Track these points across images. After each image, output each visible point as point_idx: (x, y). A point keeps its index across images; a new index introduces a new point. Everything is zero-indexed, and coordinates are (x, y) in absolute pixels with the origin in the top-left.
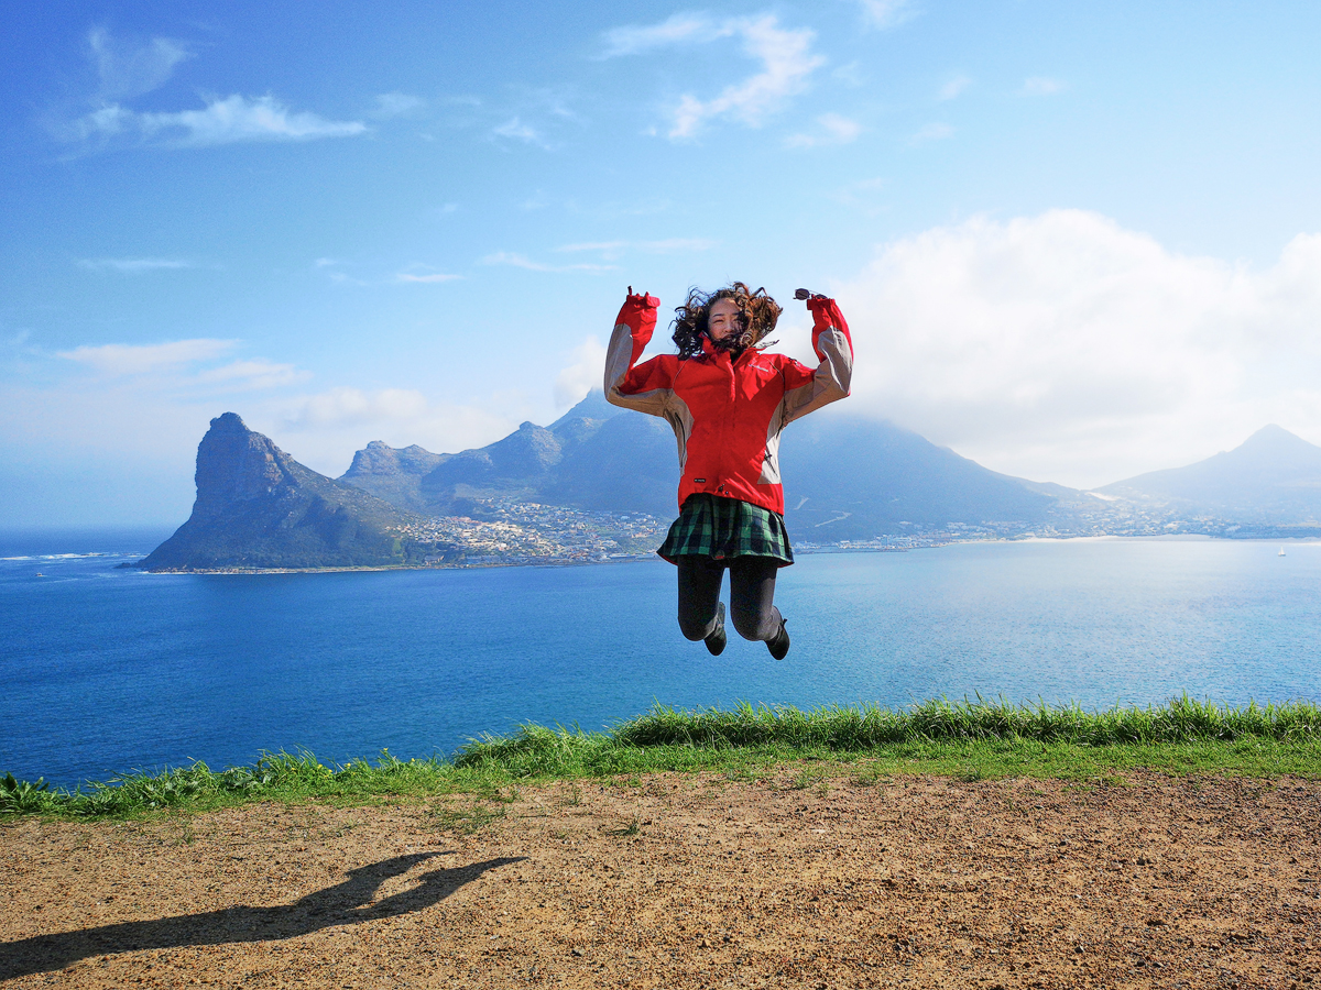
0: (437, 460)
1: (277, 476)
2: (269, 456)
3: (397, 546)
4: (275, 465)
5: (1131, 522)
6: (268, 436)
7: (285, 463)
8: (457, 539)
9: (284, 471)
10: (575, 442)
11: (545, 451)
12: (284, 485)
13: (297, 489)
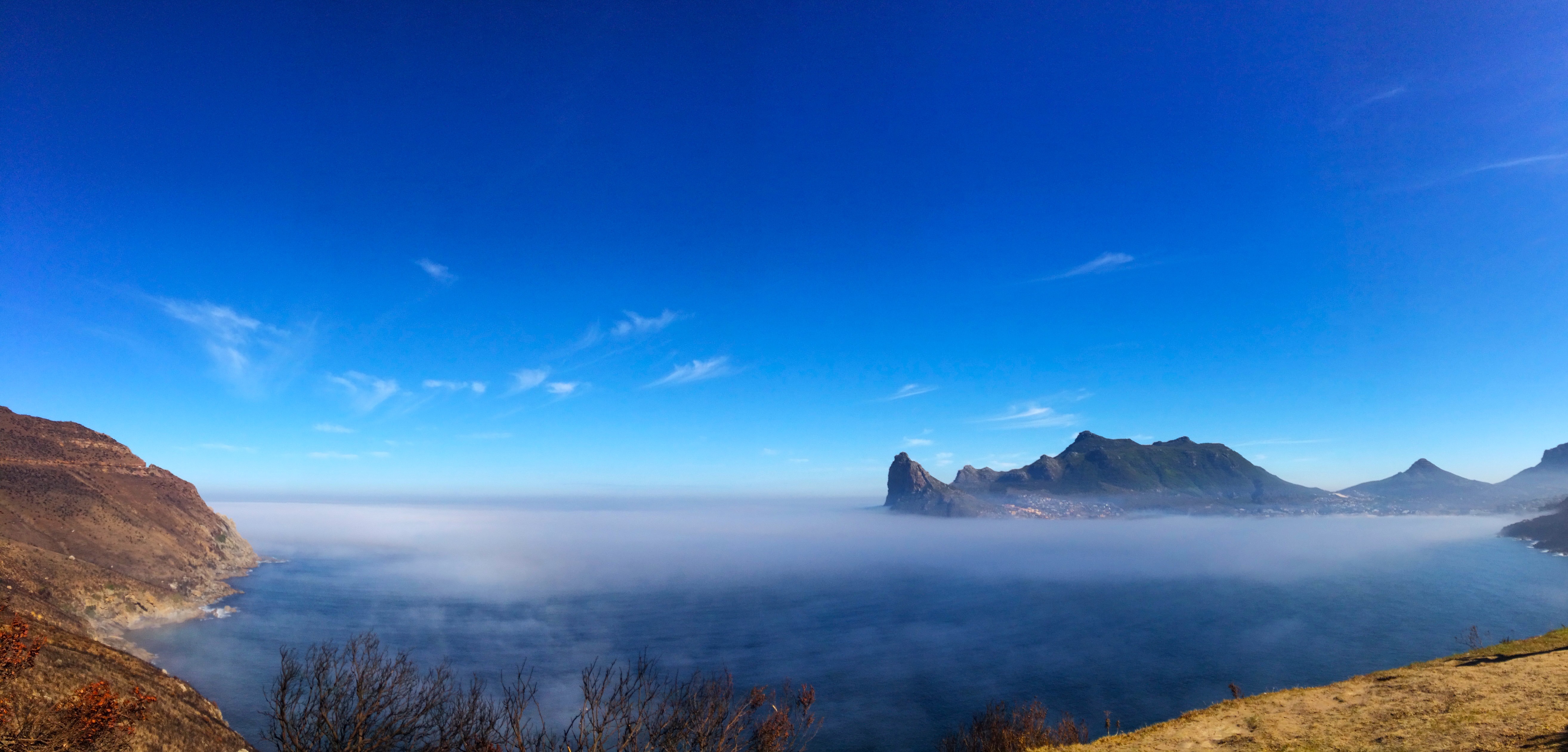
0: (998, 475)
1: (923, 483)
2: (919, 473)
4: (922, 477)
5: (1356, 509)
6: (919, 463)
9: (926, 479)
10: (1069, 465)
11: (1053, 470)
12: (926, 487)
13: (932, 489)
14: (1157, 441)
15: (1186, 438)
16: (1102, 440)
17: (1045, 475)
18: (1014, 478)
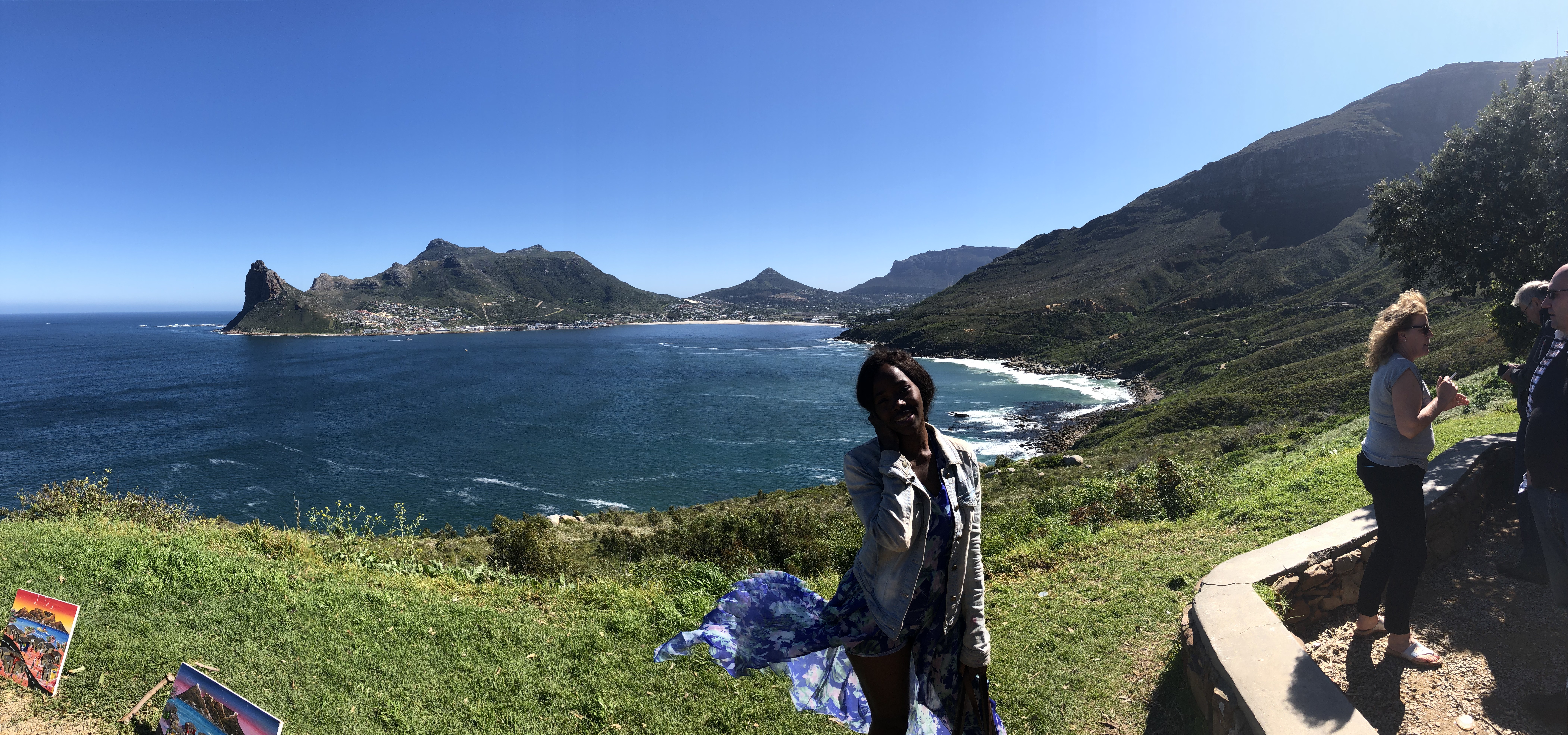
0: (352, 283)
1: (279, 291)
2: (275, 281)
3: (331, 324)
4: (278, 285)
5: (705, 314)
6: (275, 271)
7: (282, 284)
8: (360, 321)
9: (281, 287)
10: (420, 273)
11: (404, 277)
12: (281, 294)
13: (287, 296)
14: (511, 249)
15: (539, 246)
16: (454, 248)
17: (396, 282)
18: (367, 285)
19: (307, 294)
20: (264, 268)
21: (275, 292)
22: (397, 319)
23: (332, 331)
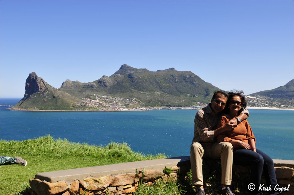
0: (82, 85)
1: (44, 88)
3: (71, 105)
5: (257, 104)
8: (86, 104)
10: (116, 80)
11: (108, 83)
12: (45, 90)
13: (48, 91)
14: (159, 70)
15: (173, 68)
16: (132, 69)
17: (104, 85)
18: (90, 86)
19: (59, 90)
20: (36, 76)
21: (42, 89)
22: (105, 104)
23: (71, 109)
